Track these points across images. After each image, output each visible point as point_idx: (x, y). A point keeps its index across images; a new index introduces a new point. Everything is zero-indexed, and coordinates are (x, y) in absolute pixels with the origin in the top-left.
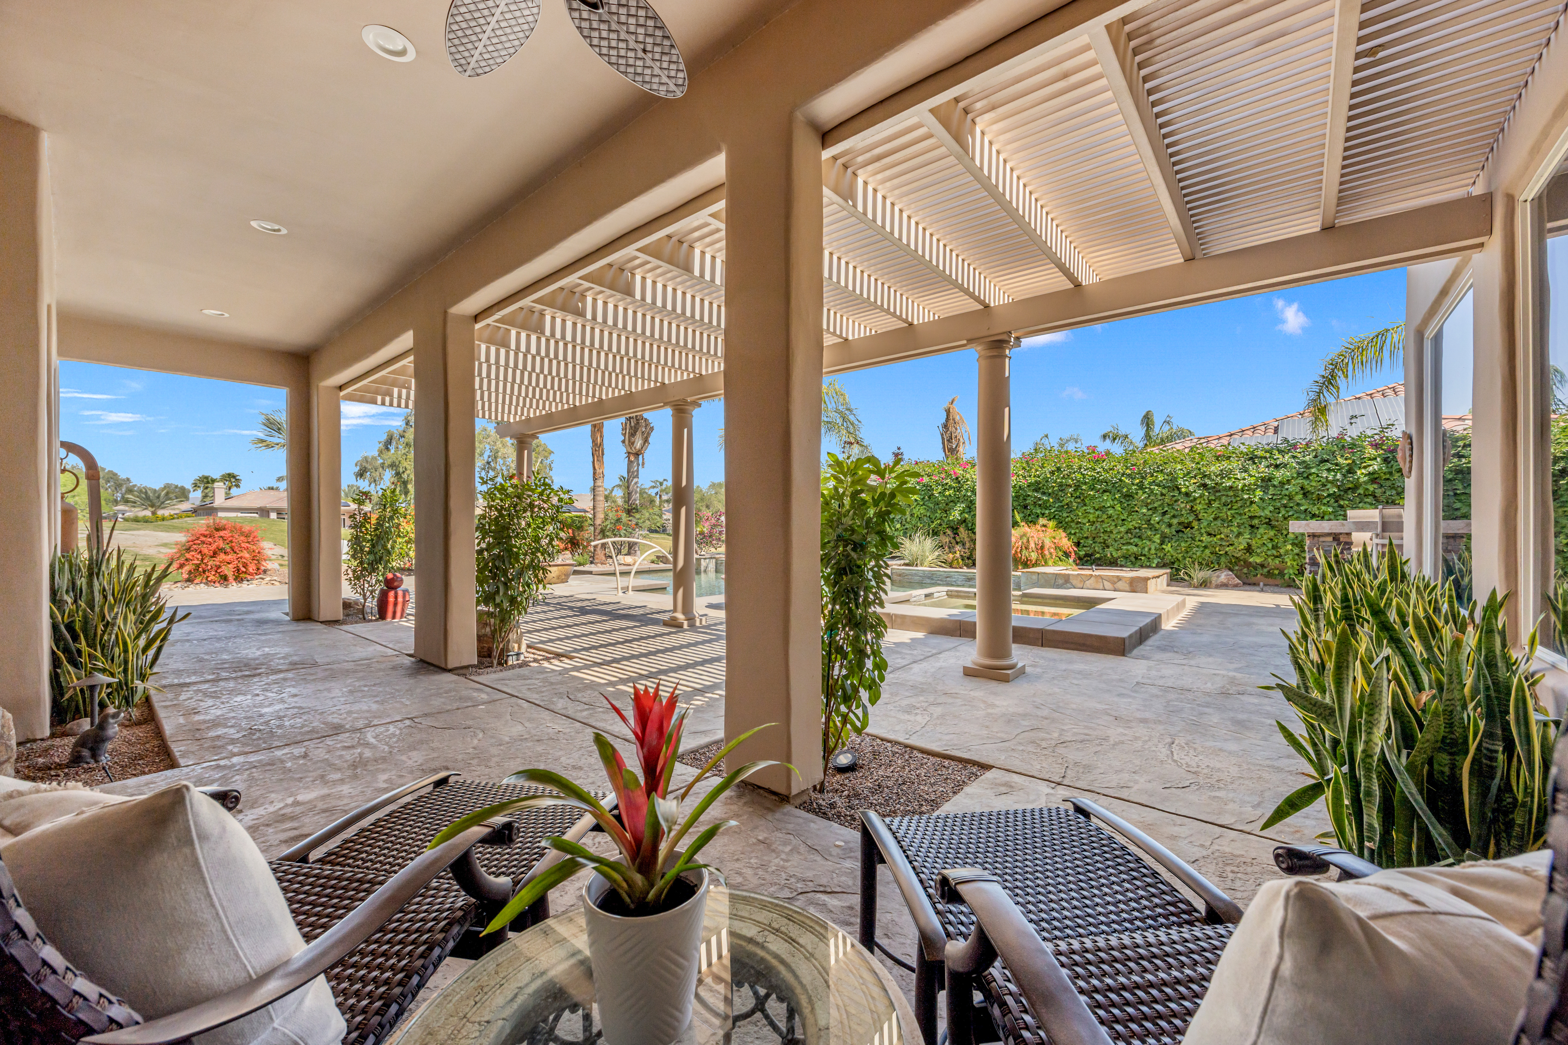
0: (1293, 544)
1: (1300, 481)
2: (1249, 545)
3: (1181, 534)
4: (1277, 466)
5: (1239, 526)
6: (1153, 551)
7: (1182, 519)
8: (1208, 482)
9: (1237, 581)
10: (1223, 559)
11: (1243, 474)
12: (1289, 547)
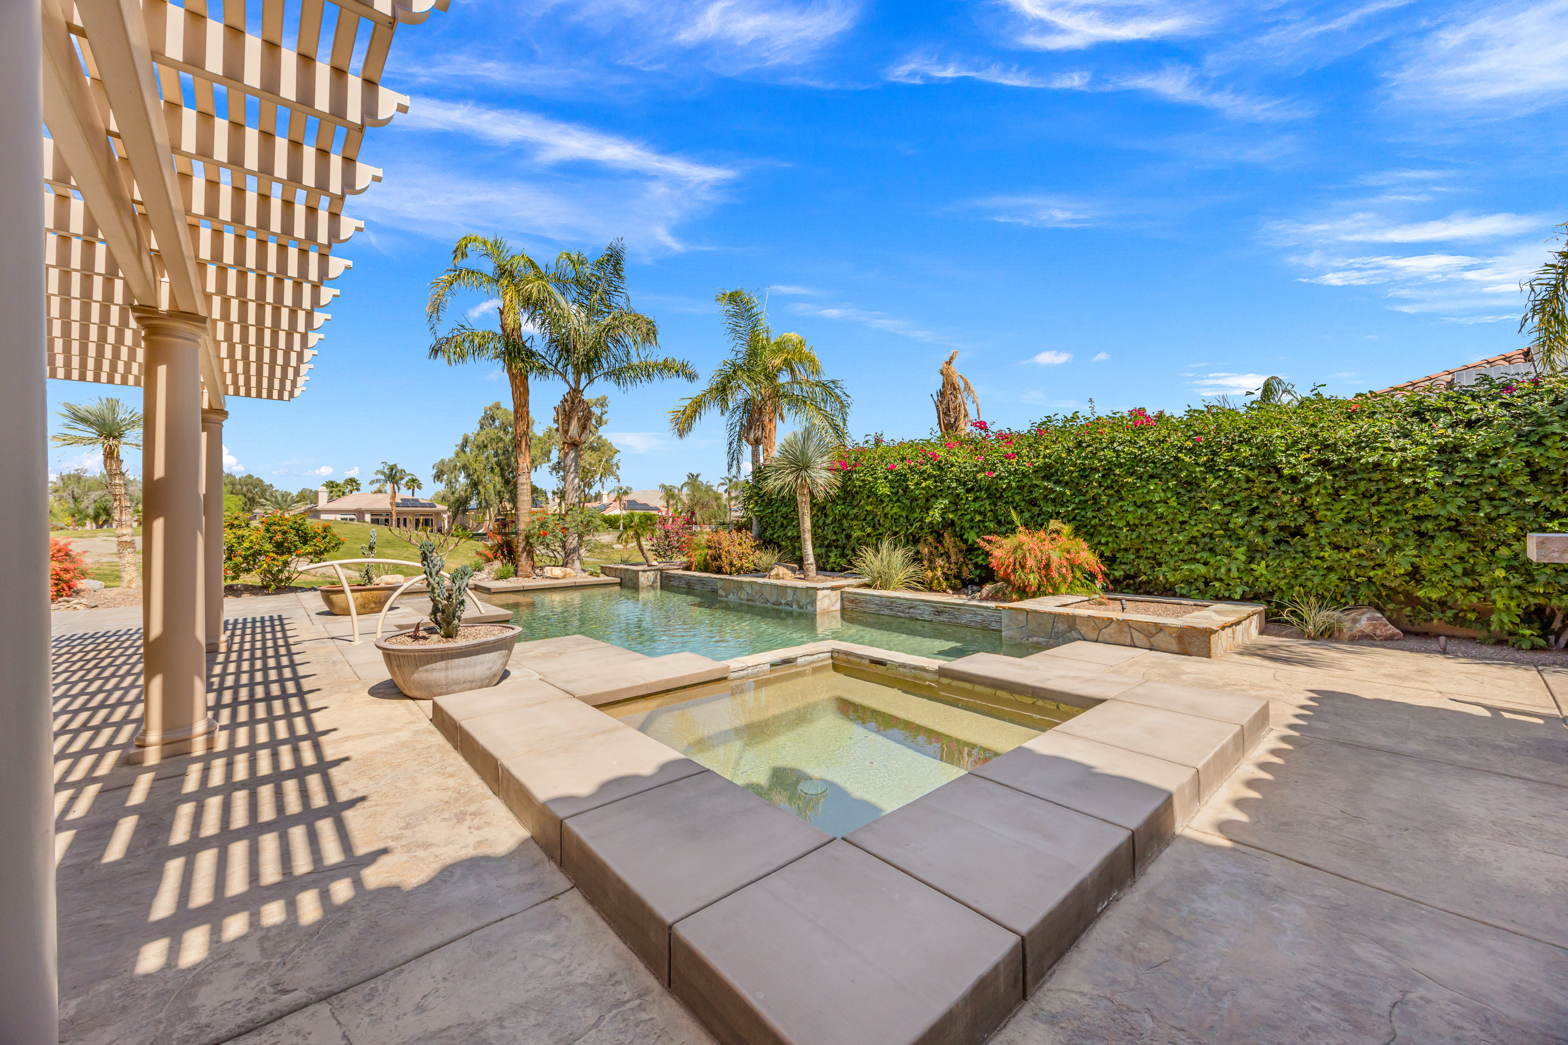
0: (1508, 569)
1: (1524, 449)
2: (1416, 569)
3: (1283, 547)
4: (1470, 425)
5: (1394, 534)
6: (1234, 574)
7: (1285, 522)
8: (1333, 457)
9: (1392, 629)
10: (1363, 590)
11: (1402, 441)
12: (1500, 573)
